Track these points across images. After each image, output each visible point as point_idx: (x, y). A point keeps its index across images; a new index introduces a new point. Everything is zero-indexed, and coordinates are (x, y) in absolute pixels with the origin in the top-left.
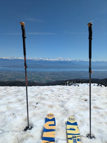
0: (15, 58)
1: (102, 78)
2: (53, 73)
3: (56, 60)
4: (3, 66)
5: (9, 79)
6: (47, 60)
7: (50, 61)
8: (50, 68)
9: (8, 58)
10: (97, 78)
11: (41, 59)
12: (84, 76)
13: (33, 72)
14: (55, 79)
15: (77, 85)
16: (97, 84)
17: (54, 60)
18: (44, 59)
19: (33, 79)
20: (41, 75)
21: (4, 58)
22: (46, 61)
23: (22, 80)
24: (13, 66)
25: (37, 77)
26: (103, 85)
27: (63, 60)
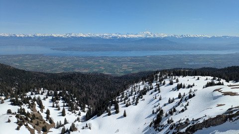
0: (73, 35)
1: (223, 67)
2: (134, 59)
3: (141, 36)
4: (53, 49)
5: (64, 69)
6: (125, 36)
7: (130, 38)
8: (130, 50)
9: (61, 36)
10: (212, 66)
11: (114, 35)
12: (189, 64)
13: (102, 57)
14: (138, 68)
15: (175, 79)
16: (212, 78)
17: (136, 36)
18: (120, 36)
19: (103, 68)
20: (114, 62)
21: (55, 35)
22: (123, 39)
23: (84, 71)
24: (70, 49)
25: (109, 66)
26: (224, 79)
27: (152, 36)
